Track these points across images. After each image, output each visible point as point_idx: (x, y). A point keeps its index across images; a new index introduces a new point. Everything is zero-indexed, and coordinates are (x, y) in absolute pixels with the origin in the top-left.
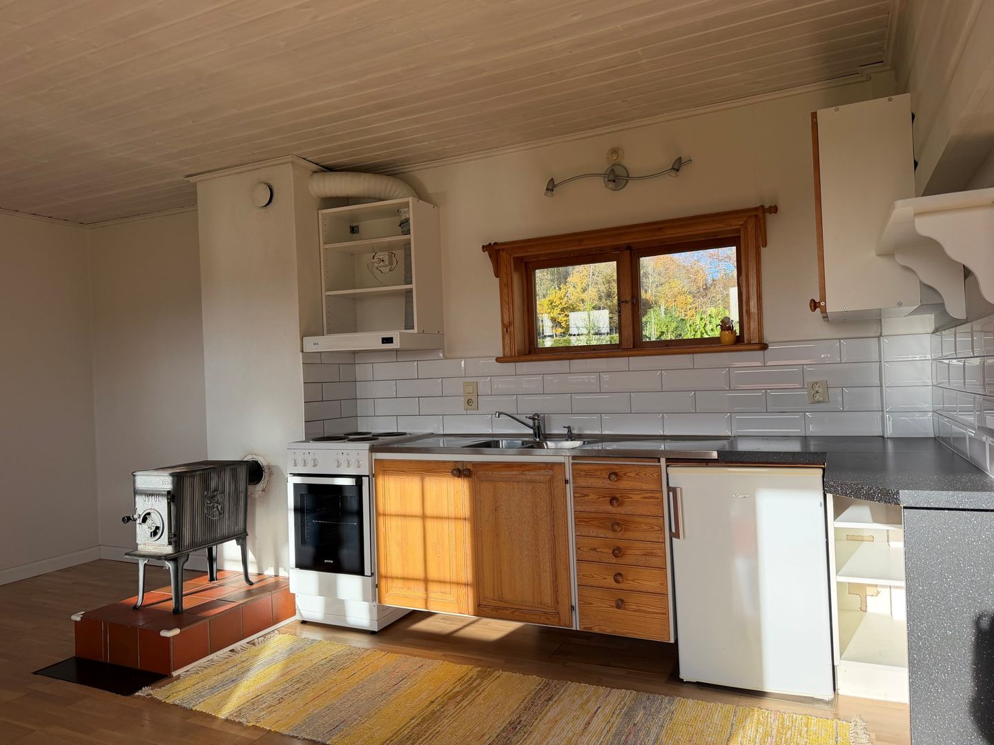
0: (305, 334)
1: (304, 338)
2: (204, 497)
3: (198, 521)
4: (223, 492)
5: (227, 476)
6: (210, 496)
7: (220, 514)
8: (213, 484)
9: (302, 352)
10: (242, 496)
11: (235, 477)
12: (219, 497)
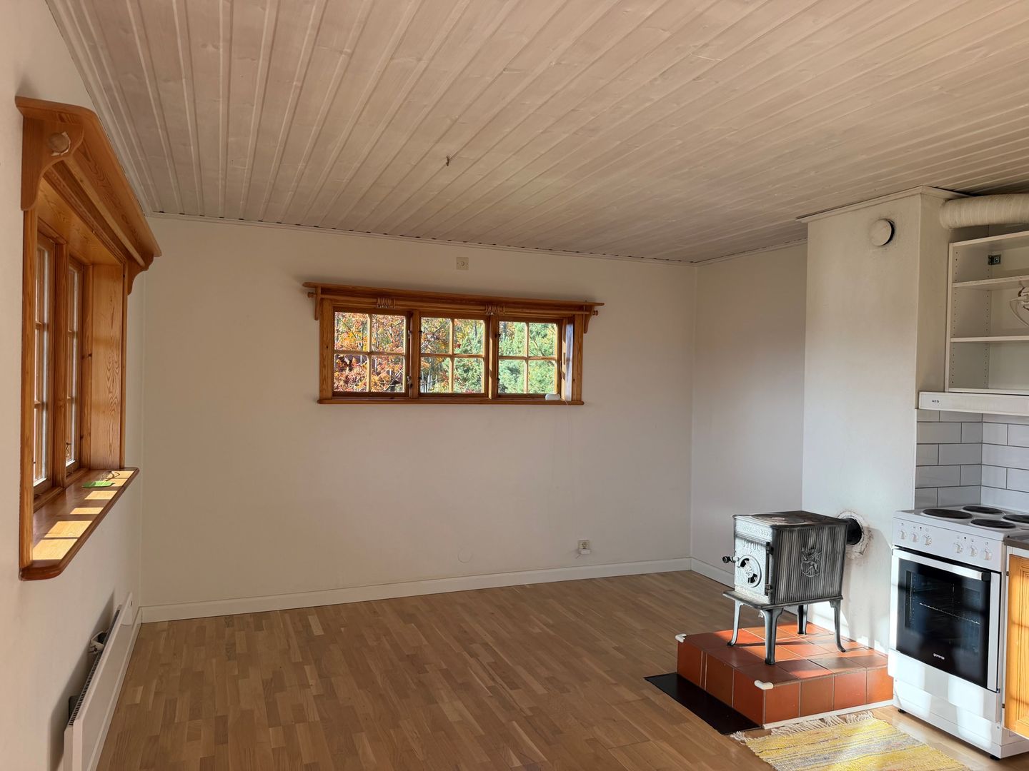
0: (923, 387)
1: (921, 393)
2: (801, 554)
3: (794, 576)
4: (820, 551)
5: (825, 534)
6: (807, 553)
7: (816, 572)
8: (811, 541)
9: (918, 408)
10: (839, 557)
11: (833, 535)
12: (816, 555)
